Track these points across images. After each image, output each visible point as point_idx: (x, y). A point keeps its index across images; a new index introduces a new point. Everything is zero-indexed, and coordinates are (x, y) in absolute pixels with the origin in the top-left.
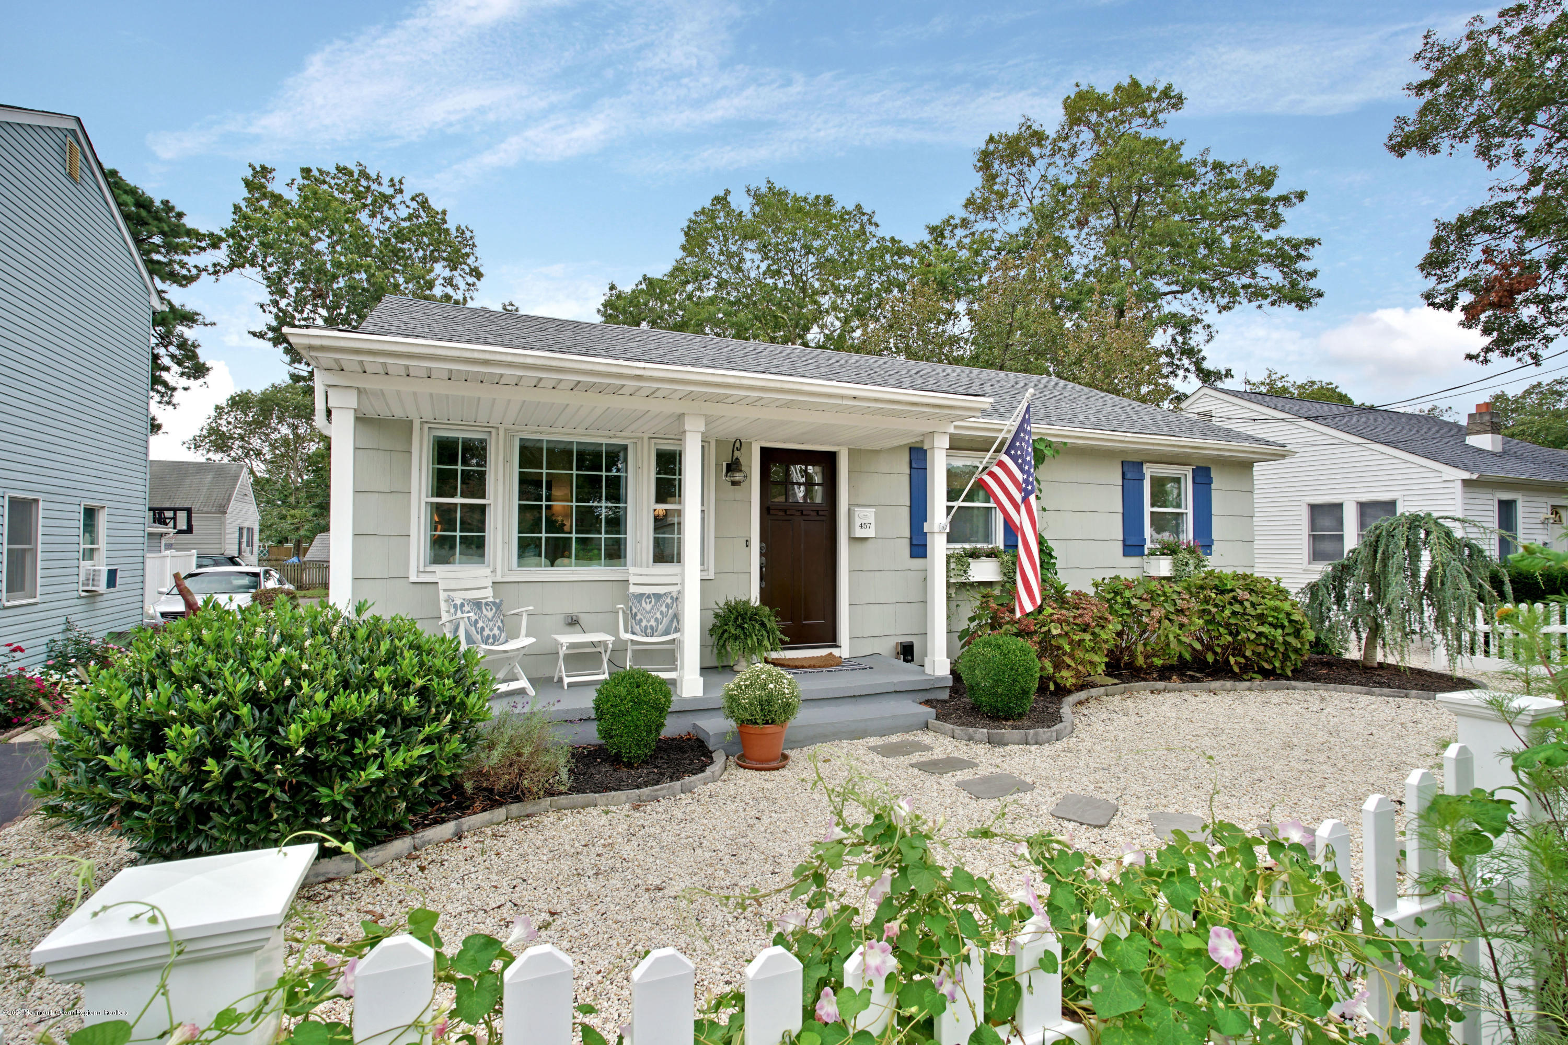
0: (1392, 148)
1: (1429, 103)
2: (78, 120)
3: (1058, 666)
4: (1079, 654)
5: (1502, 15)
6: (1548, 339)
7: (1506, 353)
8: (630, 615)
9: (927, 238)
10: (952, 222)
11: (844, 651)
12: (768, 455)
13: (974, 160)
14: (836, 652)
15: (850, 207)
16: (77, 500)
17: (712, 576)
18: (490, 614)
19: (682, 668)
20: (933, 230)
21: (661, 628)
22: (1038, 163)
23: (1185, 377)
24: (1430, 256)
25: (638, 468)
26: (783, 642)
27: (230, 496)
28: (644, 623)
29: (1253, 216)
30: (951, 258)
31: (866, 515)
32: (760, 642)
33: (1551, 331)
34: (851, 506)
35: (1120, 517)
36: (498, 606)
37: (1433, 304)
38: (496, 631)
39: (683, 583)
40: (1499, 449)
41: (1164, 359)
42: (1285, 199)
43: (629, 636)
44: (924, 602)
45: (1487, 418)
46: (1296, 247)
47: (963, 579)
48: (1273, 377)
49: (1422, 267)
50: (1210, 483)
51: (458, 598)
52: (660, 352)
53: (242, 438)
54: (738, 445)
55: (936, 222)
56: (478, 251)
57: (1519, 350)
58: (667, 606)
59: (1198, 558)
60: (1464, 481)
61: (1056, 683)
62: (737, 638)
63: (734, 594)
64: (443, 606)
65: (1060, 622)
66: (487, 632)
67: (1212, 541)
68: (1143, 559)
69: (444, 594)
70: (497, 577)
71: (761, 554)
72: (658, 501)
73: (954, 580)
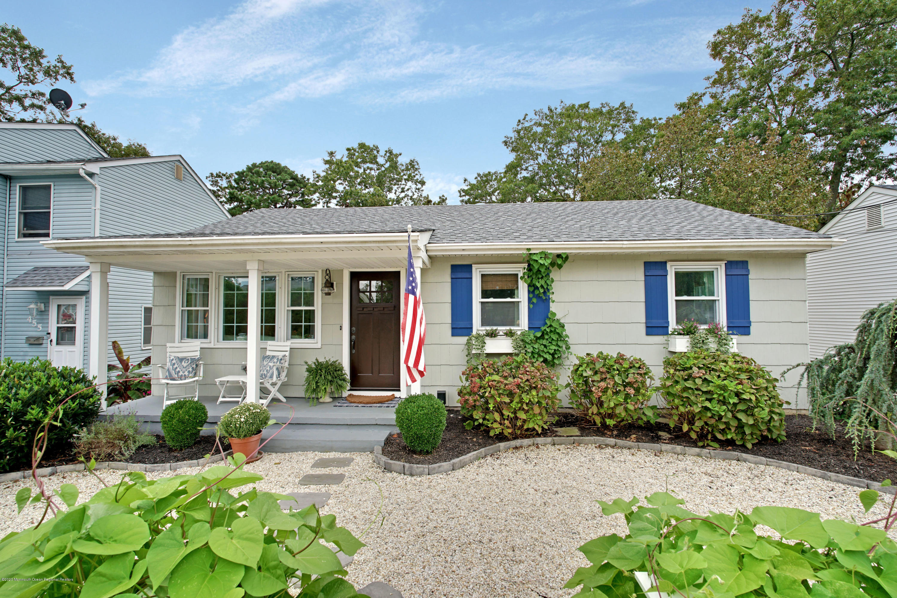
14: (397, 394)
17: (319, 346)
25: (280, 288)
35: (643, 305)
50: (747, 275)
54: (328, 272)
66: (181, 373)
67: (750, 322)
68: (666, 337)
69: (168, 354)
70: (212, 346)
71: (351, 334)
72: (292, 305)
73: (474, 352)
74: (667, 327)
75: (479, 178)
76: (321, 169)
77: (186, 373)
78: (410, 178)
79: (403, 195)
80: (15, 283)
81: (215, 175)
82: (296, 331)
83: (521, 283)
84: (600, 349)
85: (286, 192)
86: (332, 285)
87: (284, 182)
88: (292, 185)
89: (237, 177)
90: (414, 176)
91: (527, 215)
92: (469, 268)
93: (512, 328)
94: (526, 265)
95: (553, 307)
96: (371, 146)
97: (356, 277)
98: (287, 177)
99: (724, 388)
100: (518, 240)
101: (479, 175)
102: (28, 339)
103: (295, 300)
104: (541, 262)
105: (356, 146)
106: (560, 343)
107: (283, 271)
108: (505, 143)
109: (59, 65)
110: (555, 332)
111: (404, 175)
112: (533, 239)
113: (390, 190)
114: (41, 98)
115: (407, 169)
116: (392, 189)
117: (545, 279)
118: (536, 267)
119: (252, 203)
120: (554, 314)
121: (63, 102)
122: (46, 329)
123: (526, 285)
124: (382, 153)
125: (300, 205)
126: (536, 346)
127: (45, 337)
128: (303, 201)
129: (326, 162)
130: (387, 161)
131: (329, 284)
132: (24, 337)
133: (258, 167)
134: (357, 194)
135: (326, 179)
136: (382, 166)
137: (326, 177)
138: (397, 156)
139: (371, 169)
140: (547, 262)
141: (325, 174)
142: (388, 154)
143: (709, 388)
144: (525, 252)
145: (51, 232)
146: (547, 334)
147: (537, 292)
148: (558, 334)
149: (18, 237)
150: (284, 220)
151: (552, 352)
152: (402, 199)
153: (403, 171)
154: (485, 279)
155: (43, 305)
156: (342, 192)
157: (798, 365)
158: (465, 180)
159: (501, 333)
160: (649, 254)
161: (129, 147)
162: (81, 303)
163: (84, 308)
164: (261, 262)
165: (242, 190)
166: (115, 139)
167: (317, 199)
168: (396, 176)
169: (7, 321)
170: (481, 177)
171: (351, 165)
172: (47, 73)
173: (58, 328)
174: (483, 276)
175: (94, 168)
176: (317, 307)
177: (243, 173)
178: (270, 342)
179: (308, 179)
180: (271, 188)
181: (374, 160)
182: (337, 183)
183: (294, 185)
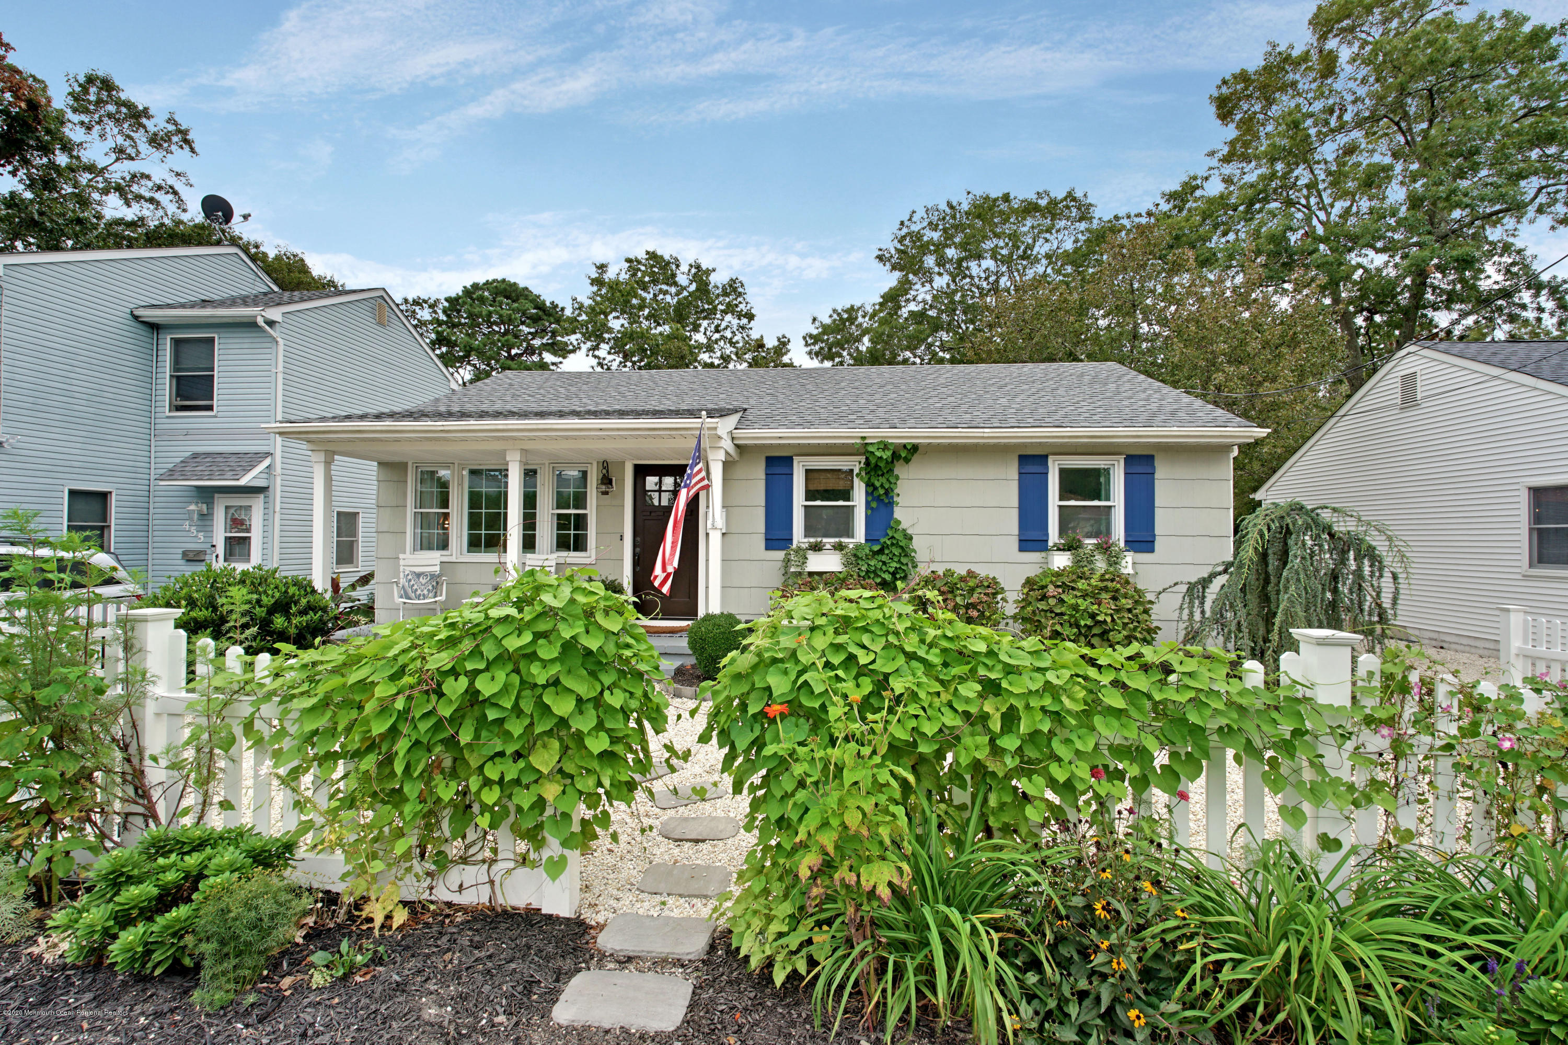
17: (592, 561)
18: (424, 581)
35: (1015, 511)
36: (434, 577)
50: (1152, 472)
54: (605, 464)
63: (606, 574)
66: (419, 592)
67: (1154, 536)
68: (1043, 554)
69: (401, 568)
70: (453, 559)
71: (635, 546)
72: (558, 508)
73: (792, 570)
74: (1047, 541)
75: (835, 316)
76: (585, 294)
77: (426, 592)
78: (730, 309)
79: (717, 336)
80: (171, 474)
81: (411, 300)
82: (563, 544)
83: (856, 481)
84: (948, 566)
85: (524, 329)
86: (610, 482)
87: (524, 314)
88: (535, 320)
89: (446, 304)
90: (737, 306)
91: (881, 387)
92: (788, 460)
93: (843, 540)
94: (863, 459)
95: (898, 513)
96: (667, 257)
97: (641, 471)
98: (528, 305)
99: (1075, 608)
100: (850, 425)
101: (835, 311)
102: (185, 554)
103: (561, 502)
104: (878, 454)
105: (642, 255)
106: (904, 560)
107: (547, 463)
108: (880, 258)
109: (171, 128)
110: (897, 545)
111: (720, 303)
112: (870, 424)
113: (696, 328)
114: (143, 182)
115: (726, 294)
116: (700, 325)
117: (886, 476)
118: (873, 461)
119: (472, 349)
120: (898, 522)
121: (220, 214)
122: (208, 540)
123: (863, 485)
124: (684, 268)
125: (548, 351)
126: (872, 563)
127: (208, 551)
128: (553, 344)
129: (594, 282)
130: (691, 282)
131: (606, 481)
132: (180, 551)
133: (481, 289)
134: (644, 336)
135: (593, 312)
136: (684, 288)
137: (592, 308)
138: (708, 272)
139: (666, 293)
140: (887, 455)
141: (590, 302)
142: (693, 271)
143: (1063, 609)
144: (858, 441)
145: (215, 403)
146: (888, 547)
147: (876, 494)
148: (902, 547)
149: (170, 411)
150: (542, 391)
151: (891, 570)
152: (716, 342)
153: (718, 295)
154: (811, 475)
155: (205, 506)
156: (619, 332)
157: (1176, 584)
158: (814, 320)
159: (828, 546)
160: (1025, 445)
161: (278, 258)
162: (257, 505)
163: (261, 512)
164: (524, 451)
165: (454, 326)
166: (257, 247)
167: (575, 343)
168: (706, 306)
169: (155, 528)
170: (839, 314)
171: (632, 288)
172: (155, 141)
173: (227, 539)
174: (807, 471)
175: (275, 314)
176: (591, 511)
177: (457, 299)
178: (529, 556)
179: (563, 309)
180: (503, 323)
181: (671, 280)
182: (610, 317)
183: (540, 319)
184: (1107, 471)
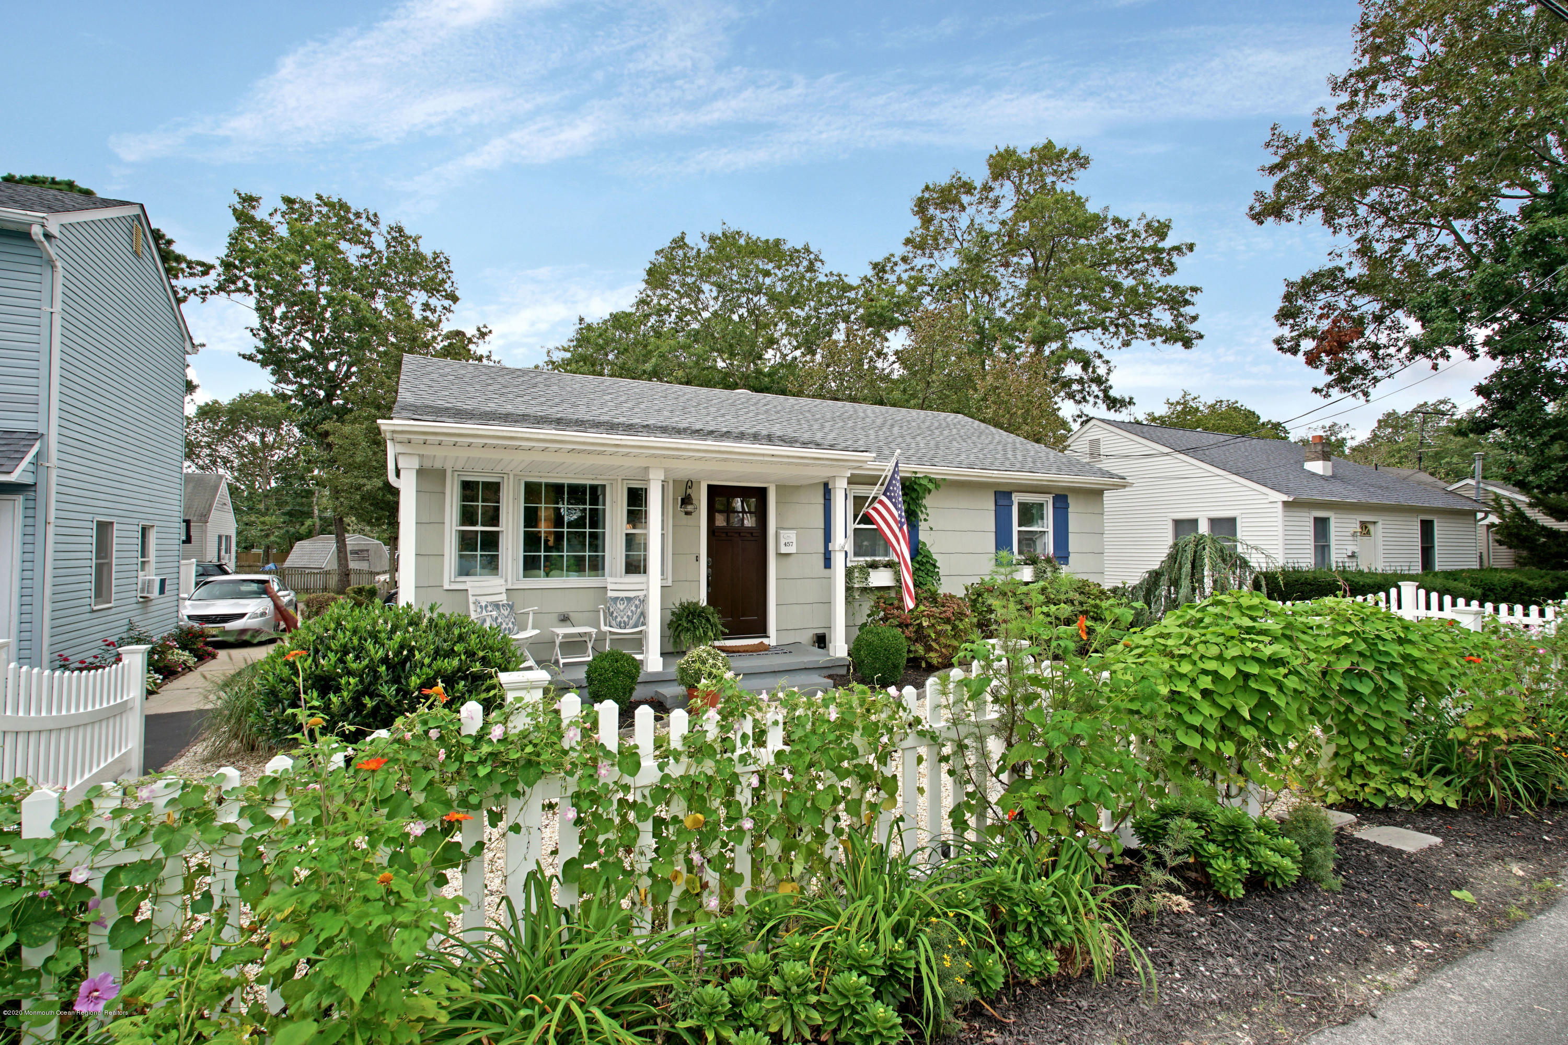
0: (1253, 217)
1: (1282, 180)
2: (142, 206)
3: (929, 649)
4: (943, 640)
5: (1338, 108)
6: (1376, 380)
7: (1345, 389)
8: (609, 614)
9: (870, 273)
10: (893, 259)
11: (772, 640)
12: (713, 491)
13: (911, 204)
14: (766, 641)
15: (799, 247)
16: (136, 521)
17: (670, 583)
18: (506, 613)
19: (647, 652)
20: (875, 266)
21: (632, 622)
22: (968, 210)
23: (1095, 403)
24: (1282, 309)
25: (613, 502)
26: (723, 633)
27: (211, 506)
28: (619, 619)
29: (1151, 262)
30: (891, 294)
31: (790, 536)
32: (705, 633)
33: (1379, 373)
34: (778, 529)
35: (993, 535)
36: (511, 607)
37: (1281, 349)
38: (511, 625)
39: (648, 590)
40: (1330, 473)
41: (1075, 387)
42: (1178, 249)
43: (608, 629)
44: (828, 603)
45: (1319, 448)
46: (1183, 293)
47: (864, 585)
48: (1188, 398)
49: (1277, 318)
50: (1067, 508)
51: (484, 601)
52: (629, 405)
53: (209, 445)
54: (689, 484)
55: (879, 258)
56: (454, 277)
57: (1354, 388)
58: (636, 606)
59: (1054, 566)
60: (1284, 502)
61: (927, 662)
62: (688, 630)
63: (685, 596)
64: (472, 607)
65: (928, 616)
67: (1069, 551)
70: (508, 585)
71: (708, 566)
73: (857, 585)
74: (1012, 557)
120: (924, 543)
160: (998, 484)
162: (12, 511)
174: (855, 497)
184: (1042, 505)
